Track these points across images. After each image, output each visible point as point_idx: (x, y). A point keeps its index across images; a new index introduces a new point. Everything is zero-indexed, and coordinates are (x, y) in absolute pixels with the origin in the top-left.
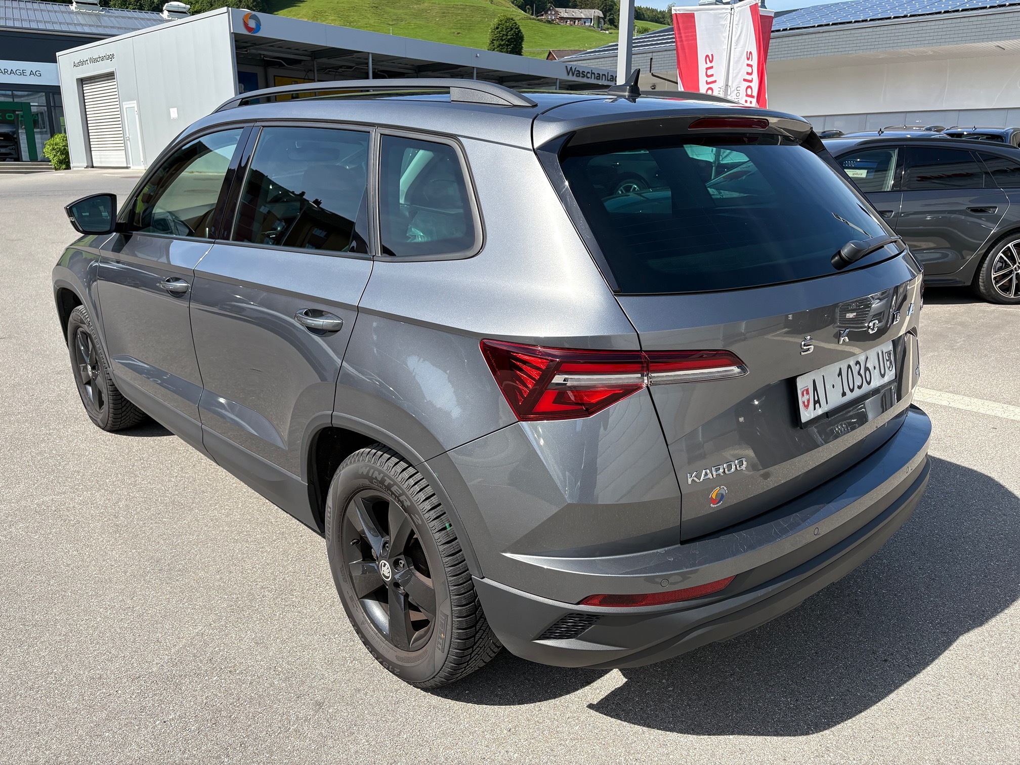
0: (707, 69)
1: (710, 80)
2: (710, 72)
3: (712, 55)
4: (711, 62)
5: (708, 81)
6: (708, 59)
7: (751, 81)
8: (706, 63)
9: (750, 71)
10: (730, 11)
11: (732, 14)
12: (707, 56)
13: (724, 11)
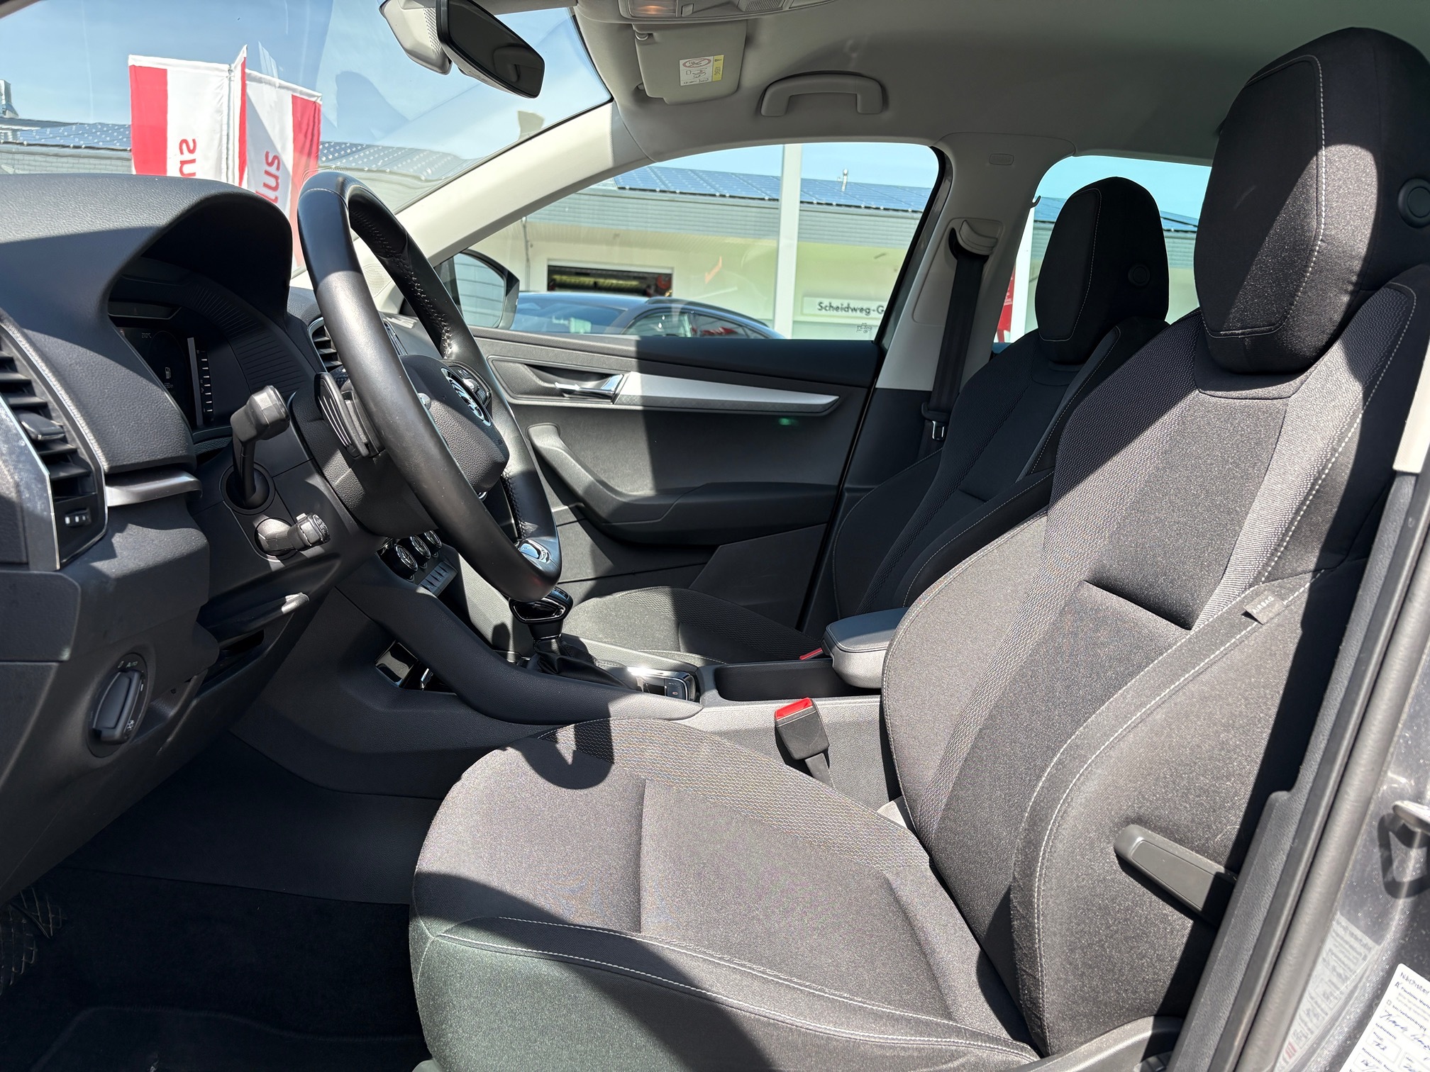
0: (183, 163)
2: (187, 168)
3: (194, 141)
6: (184, 146)
8: (182, 153)
9: (274, 185)
10: (227, 74)
11: (232, 78)
12: (184, 141)
13: (217, 73)
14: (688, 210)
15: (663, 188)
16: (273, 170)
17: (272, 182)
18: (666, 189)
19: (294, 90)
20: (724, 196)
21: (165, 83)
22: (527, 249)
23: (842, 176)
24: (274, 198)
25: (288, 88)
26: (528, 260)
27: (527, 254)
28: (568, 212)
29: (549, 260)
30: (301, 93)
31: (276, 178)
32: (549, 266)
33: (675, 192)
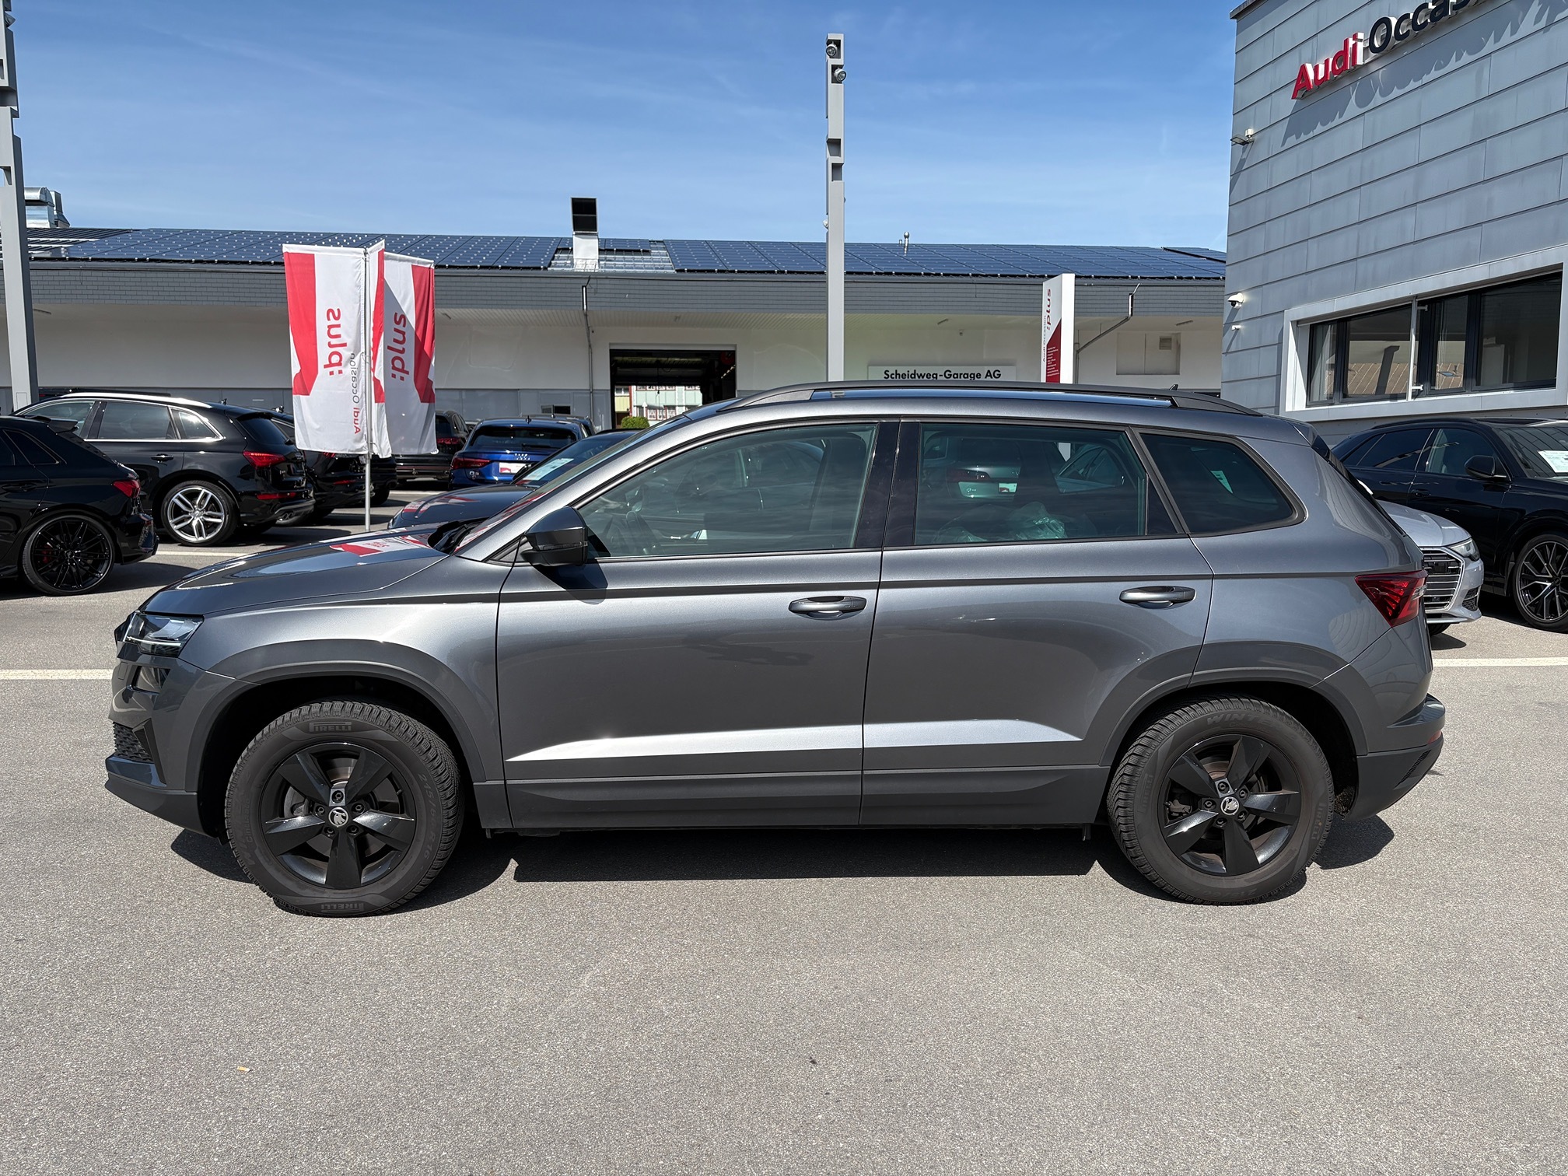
0: (330, 327)
1: (334, 341)
2: (334, 332)
3: (338, 310)
4: (337, 319)
5: (332, 343)
6: (331, 314)
7: (403, 351)
8: (329, 319)
9: (401, 339)
10: (363, 256)
11: (367, 260)
12: (330, 311)
13: (355, 255)
14: (747, 289)
15: (721, 267)
16: (400, 327)
17: (400, 337)
18: (725, 268)
19: (413, 261)
20: (783, 272)
21: (313, 265)
22: (589, 336)
23: (903, 239)
24: (401, 349)
25: (408, 261)
26: (590, 346)
27: (589, 341)
28: (628, 298)
29: (610, 344)
30: (418, 262)
31: (403, 333)
32: (610, 350)
33: (734, 272)
